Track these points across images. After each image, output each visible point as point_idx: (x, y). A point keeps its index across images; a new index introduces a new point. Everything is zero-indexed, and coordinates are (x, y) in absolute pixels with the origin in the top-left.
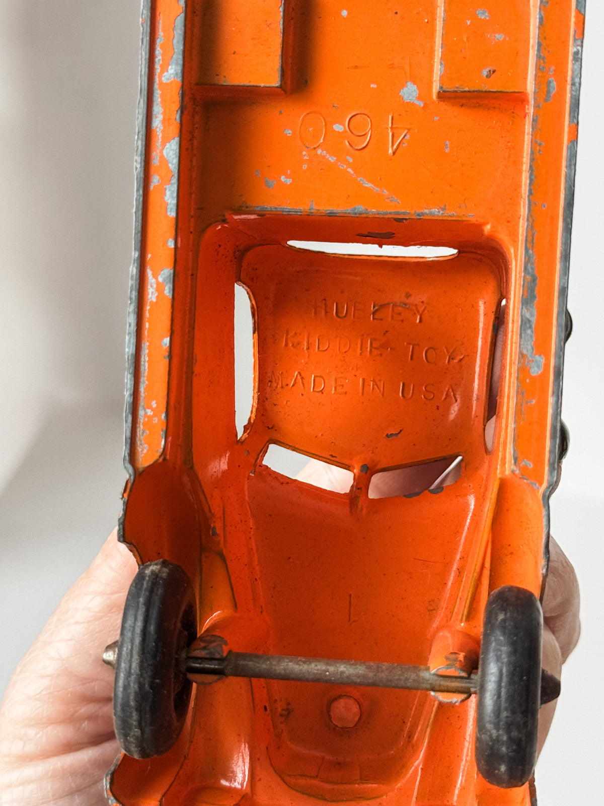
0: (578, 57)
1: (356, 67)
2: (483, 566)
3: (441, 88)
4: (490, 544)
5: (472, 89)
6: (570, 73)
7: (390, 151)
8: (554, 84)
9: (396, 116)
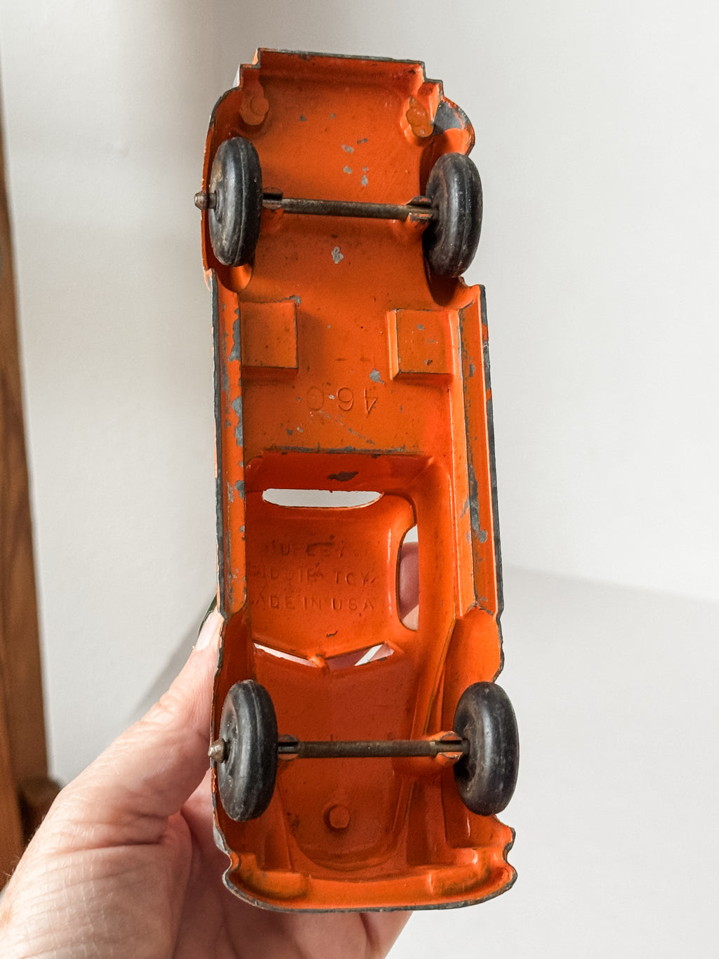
0: (486, 351)
1: (340, 360)
2: (438, 691)
3: (400, 370)
4: (444, 674)
5: (419, 371)
6: (483, 360)
7: (367, 412)
8: (474, 366)
9: (368, 391)
